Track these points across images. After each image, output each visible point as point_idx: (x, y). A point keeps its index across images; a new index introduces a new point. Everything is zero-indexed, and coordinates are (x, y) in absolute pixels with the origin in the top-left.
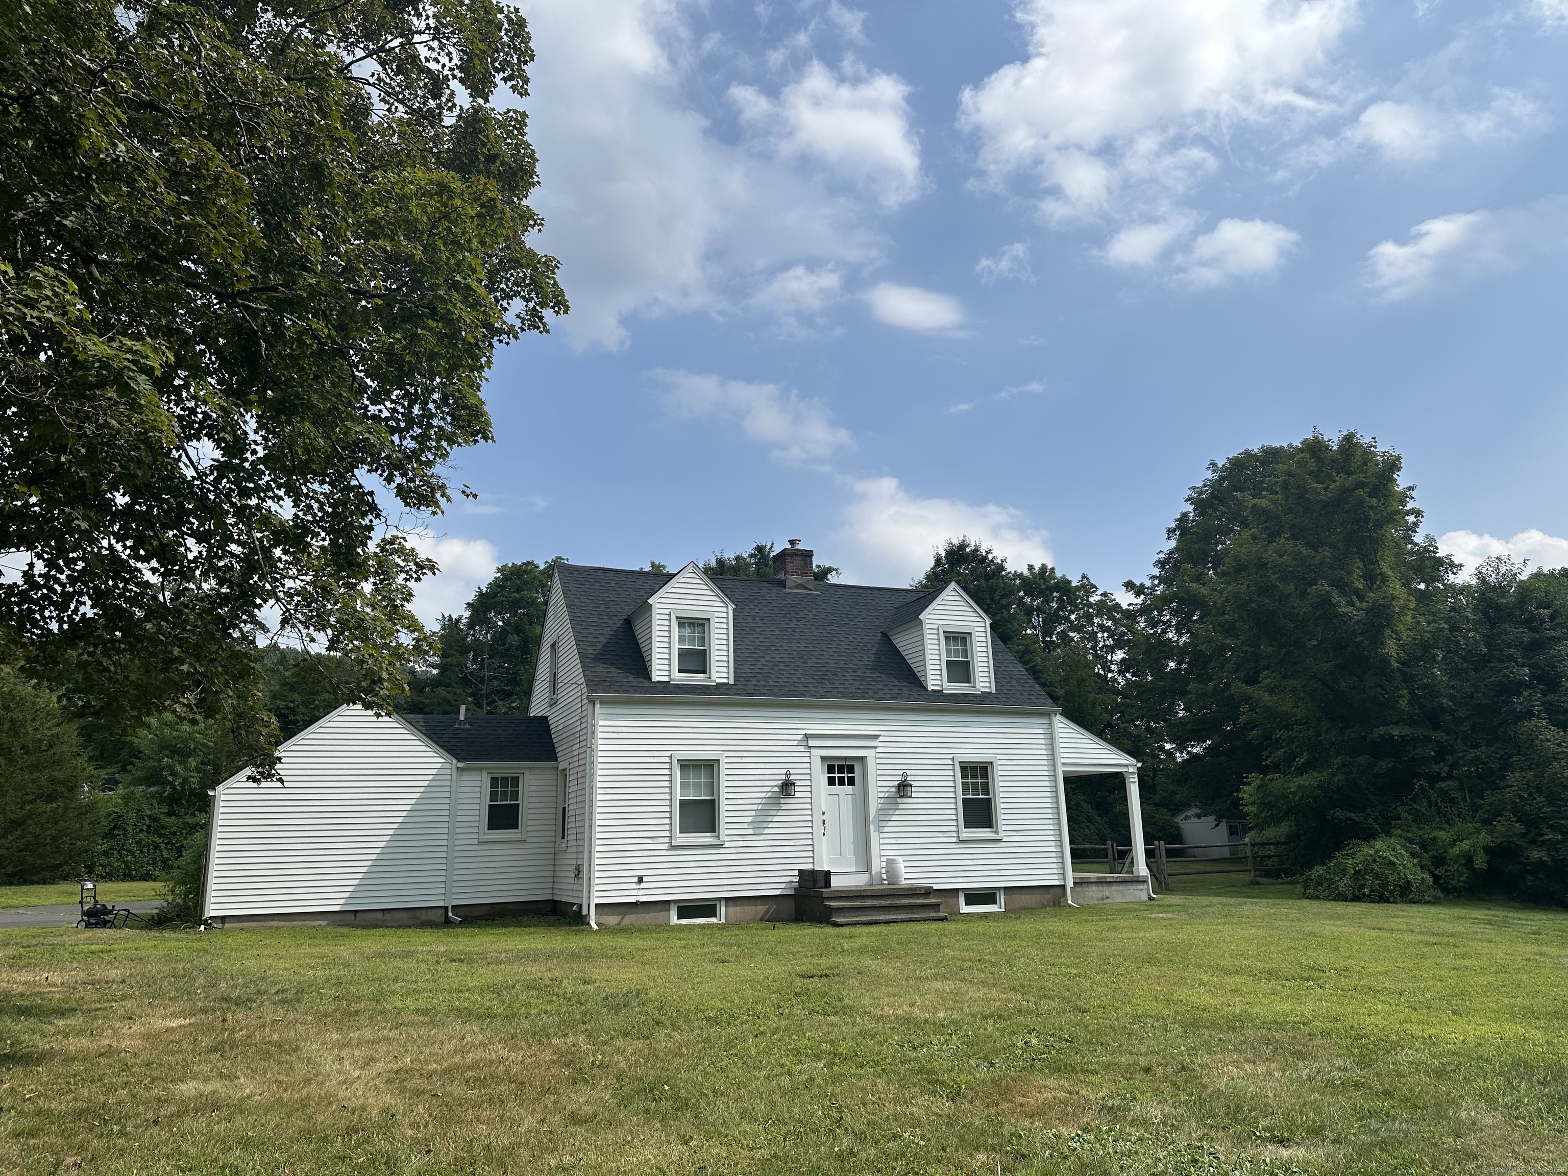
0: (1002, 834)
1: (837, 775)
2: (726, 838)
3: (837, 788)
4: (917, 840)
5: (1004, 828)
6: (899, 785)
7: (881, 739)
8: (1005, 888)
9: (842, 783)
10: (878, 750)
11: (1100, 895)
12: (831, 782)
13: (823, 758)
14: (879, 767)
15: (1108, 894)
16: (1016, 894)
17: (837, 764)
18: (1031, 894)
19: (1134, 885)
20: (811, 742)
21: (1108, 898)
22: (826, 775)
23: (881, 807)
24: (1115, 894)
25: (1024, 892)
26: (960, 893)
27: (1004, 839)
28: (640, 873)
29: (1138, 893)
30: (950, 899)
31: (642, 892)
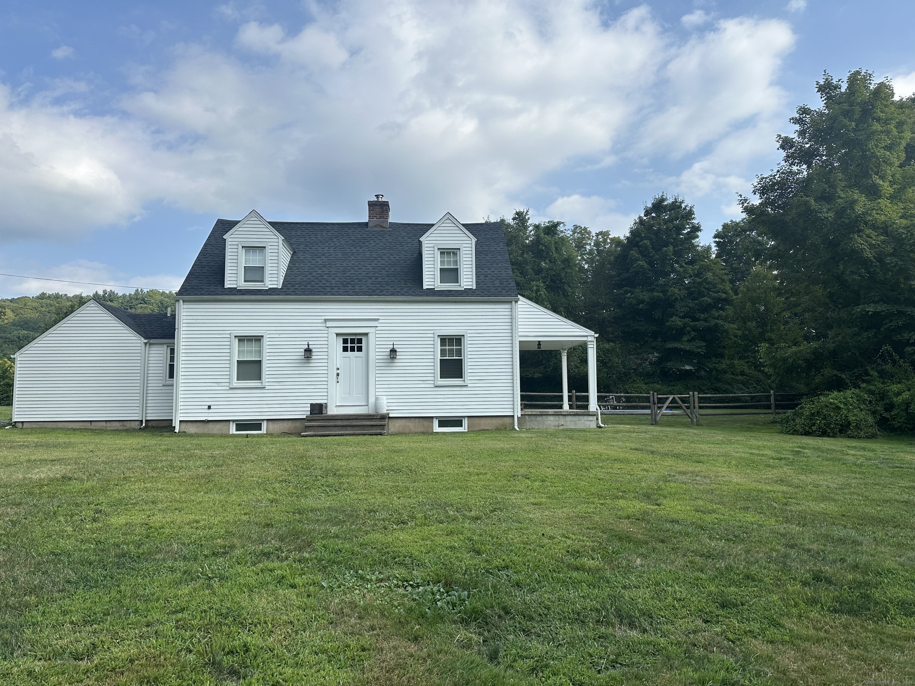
0: (467, 382)
1: (349, 345)
2: (267, 384)
3: (349, 353)
4: (404, 386)
5: (469, 378)
6: (391, 351)
7: (380, 321)
8: (468, 417)
9: (353, 349)
10: (378, 328)
12: (345, 349)
13: (338, 335)
14: (377, 339)
16: (477, 421)
17: (349, 338)
18: (489, 421)
19: (586, 418)
20: (329, 324)
21: (563, 425)
22: (341, 345)
23: (377, 365)
24: (569, 423)
25: (483, 419)
26: (435, 419)
27: (469, 385)
28: (209, 404)
29: (589, 423)
30: (426, 423)
31: (210, 415)
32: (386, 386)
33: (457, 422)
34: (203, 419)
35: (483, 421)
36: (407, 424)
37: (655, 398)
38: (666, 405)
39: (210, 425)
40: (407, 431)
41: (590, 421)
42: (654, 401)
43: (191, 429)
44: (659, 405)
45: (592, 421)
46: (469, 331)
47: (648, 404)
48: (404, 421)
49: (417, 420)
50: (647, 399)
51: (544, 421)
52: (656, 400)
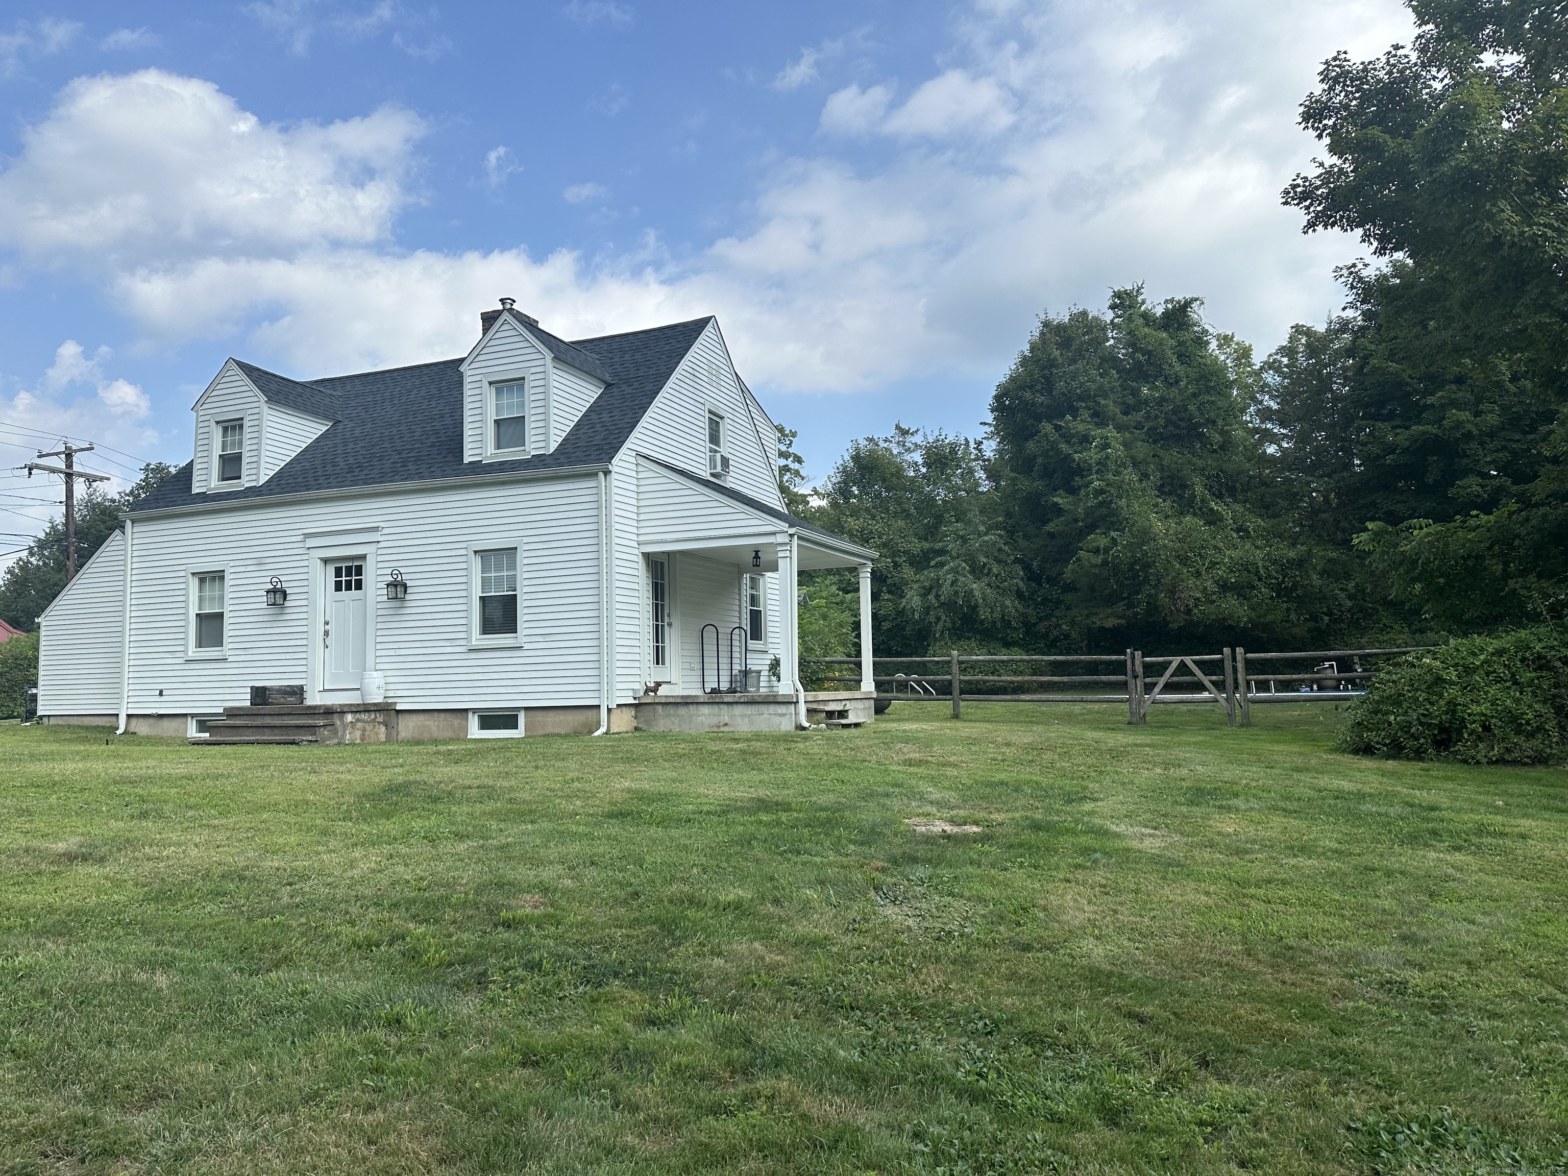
0: (523, 641)
1: (344, 579)
2: (230, 653)
3: (344, 593)
4: (419, 651)
5: (528, 633)
7: (381, 531)
8: (527, 709)
9: (349, 588)
10: (381, 545)
11: (715, 721)
12: (338, 587)
13: (326, 561)
14: (380, 565)
15: (727, 719)
16: (540, 716)
17: (344, 565)
18: (561, 717)
19: (772, 709)
20: (311, 543)
21: (726, 725)
22: (332, 579)
23: (380, 612)
24: (739, 720)
25: (551, 713)
26: (470, 714)
27: (526, 646)
28: (161, 687)
29: (777, 719)
30: (456, 721)
31: (163, 705)
32: (392, 653)
33: (506, 719)
34: (154, 711)
35: (551, 717)
36: (427, 723)
37: (1137, 662)
38: (1162, 681)
39: (165, 722)
40: (426, 736)
41: (780, 715)
42: (1133, 671)
43: (143, 729)
44: (1148, 680)
45: (784, 715)
46: (526, 540)
47: (1121, 678)
48: (422, 717)
49: (442, 715)
50: (1120, 668)
51: (690, 716)
52: (1139, 670)
